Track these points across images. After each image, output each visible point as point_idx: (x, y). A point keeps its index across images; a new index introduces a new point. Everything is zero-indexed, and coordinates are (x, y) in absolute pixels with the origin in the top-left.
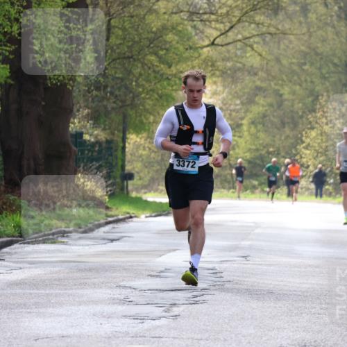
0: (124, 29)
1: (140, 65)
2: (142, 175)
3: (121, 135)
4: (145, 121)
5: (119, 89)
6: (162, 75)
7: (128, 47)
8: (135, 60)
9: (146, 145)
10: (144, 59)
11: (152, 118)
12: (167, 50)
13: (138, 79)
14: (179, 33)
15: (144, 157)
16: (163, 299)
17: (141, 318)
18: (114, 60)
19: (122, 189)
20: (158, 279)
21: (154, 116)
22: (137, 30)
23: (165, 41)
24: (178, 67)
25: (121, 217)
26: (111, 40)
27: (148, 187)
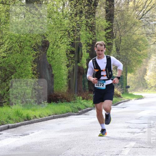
0: (125, 40)
1: (131, 51)
2: (132, 86)
3: (125, 74)
4: (133, 69)
5: (124, 59)
6: (138, 54)
7: (127, 46)
8: (129, 50)
9: (134, 77)
10: (132, 49)
11: (135, 68)
12: (139, 46)
13: (130, 56)
14: (143, 41)
15: (133, 81)
16: (140, 126)
17: (134, 133)
18: (122, 50)
19: (126, 91)
20: (139, 120)
21: (136, 67)
22: (129, 40)
23: (139, 43)
24: (143, 51)
25: (126, 100)
26: (121, 44)
27: (135, 90)
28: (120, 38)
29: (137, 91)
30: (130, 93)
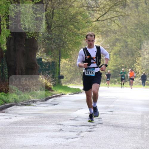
0: (59, 14)
1: (66, 29)
2: (67, 76)
3: (58, 59)
4: (68, 53)
5: (57, 40)
6: (76, 34)
7: (61, 22)
8: (64, 27)
9: (69, 64)
10: (68, 27)
11: (71, 52)
12: (78, 23)
13: (65, 35)
14: (83, 16)
15: (68, 69)
16: (76, 129)
17: (67, 138)
18: (55, 27)
19: (59, 83)
20: (74, 121)
21: (73, 51)
22: (65, 14)
24: (83, 30)
25: (58, 94)
26: (54, 19)
27: (70, 82)
28: (52, 11)
29: (73, 83)
30: (64, 85)
